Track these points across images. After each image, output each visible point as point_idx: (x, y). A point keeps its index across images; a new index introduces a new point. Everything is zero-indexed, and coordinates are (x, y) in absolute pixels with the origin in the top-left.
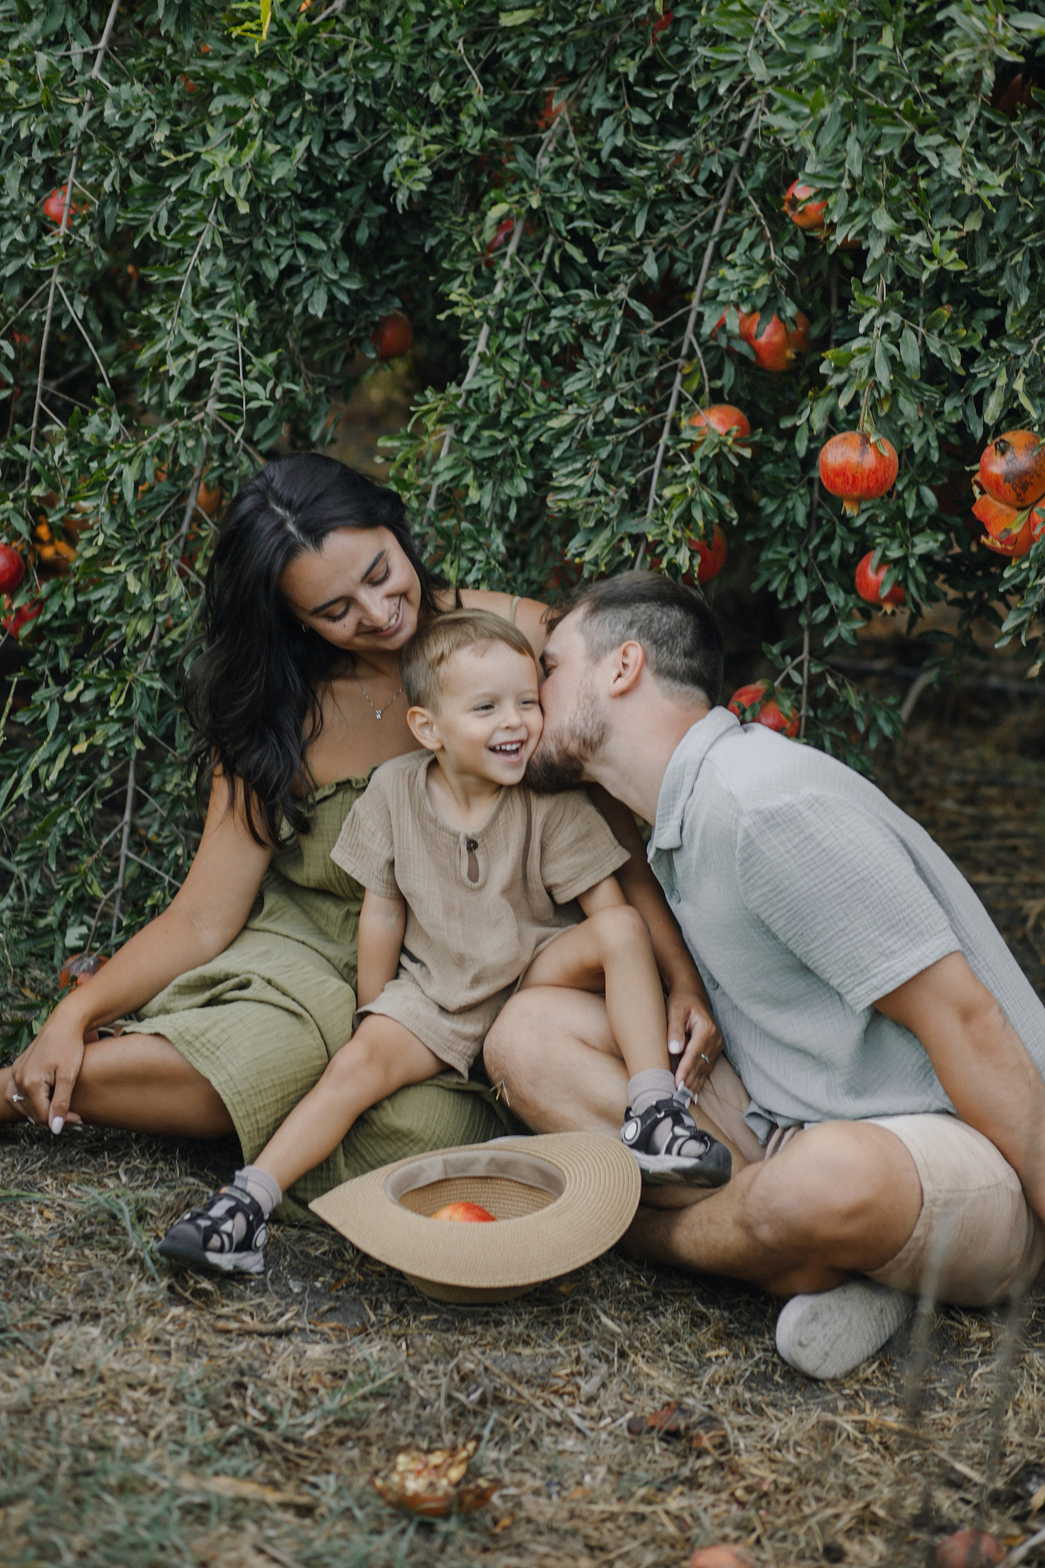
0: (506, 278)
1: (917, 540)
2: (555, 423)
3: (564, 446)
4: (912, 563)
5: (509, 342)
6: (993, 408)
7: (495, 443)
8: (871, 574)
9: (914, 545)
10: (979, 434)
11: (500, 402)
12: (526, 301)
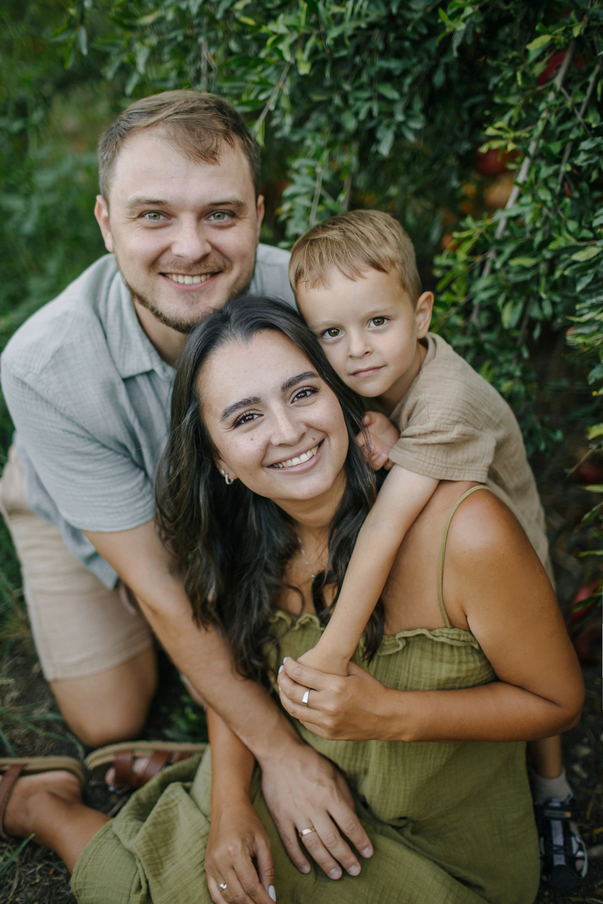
0: (549, 110)
2: (580, 257)
3: (586, 280)
5: (546, 172)
7: (524, 269)
11: (534, 231)
12: (570, 130)
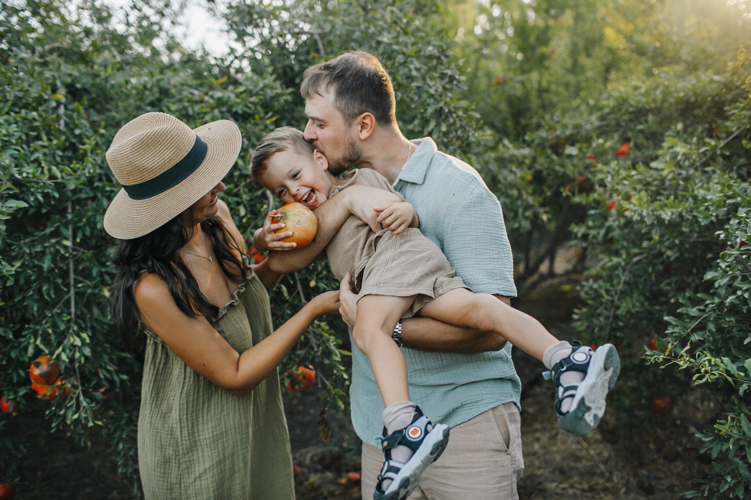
1: (20, 390)
4: (18, 399)
6: (31, 350)
8: (5, 404)
9: (18, 392)
10: (27, 360)
